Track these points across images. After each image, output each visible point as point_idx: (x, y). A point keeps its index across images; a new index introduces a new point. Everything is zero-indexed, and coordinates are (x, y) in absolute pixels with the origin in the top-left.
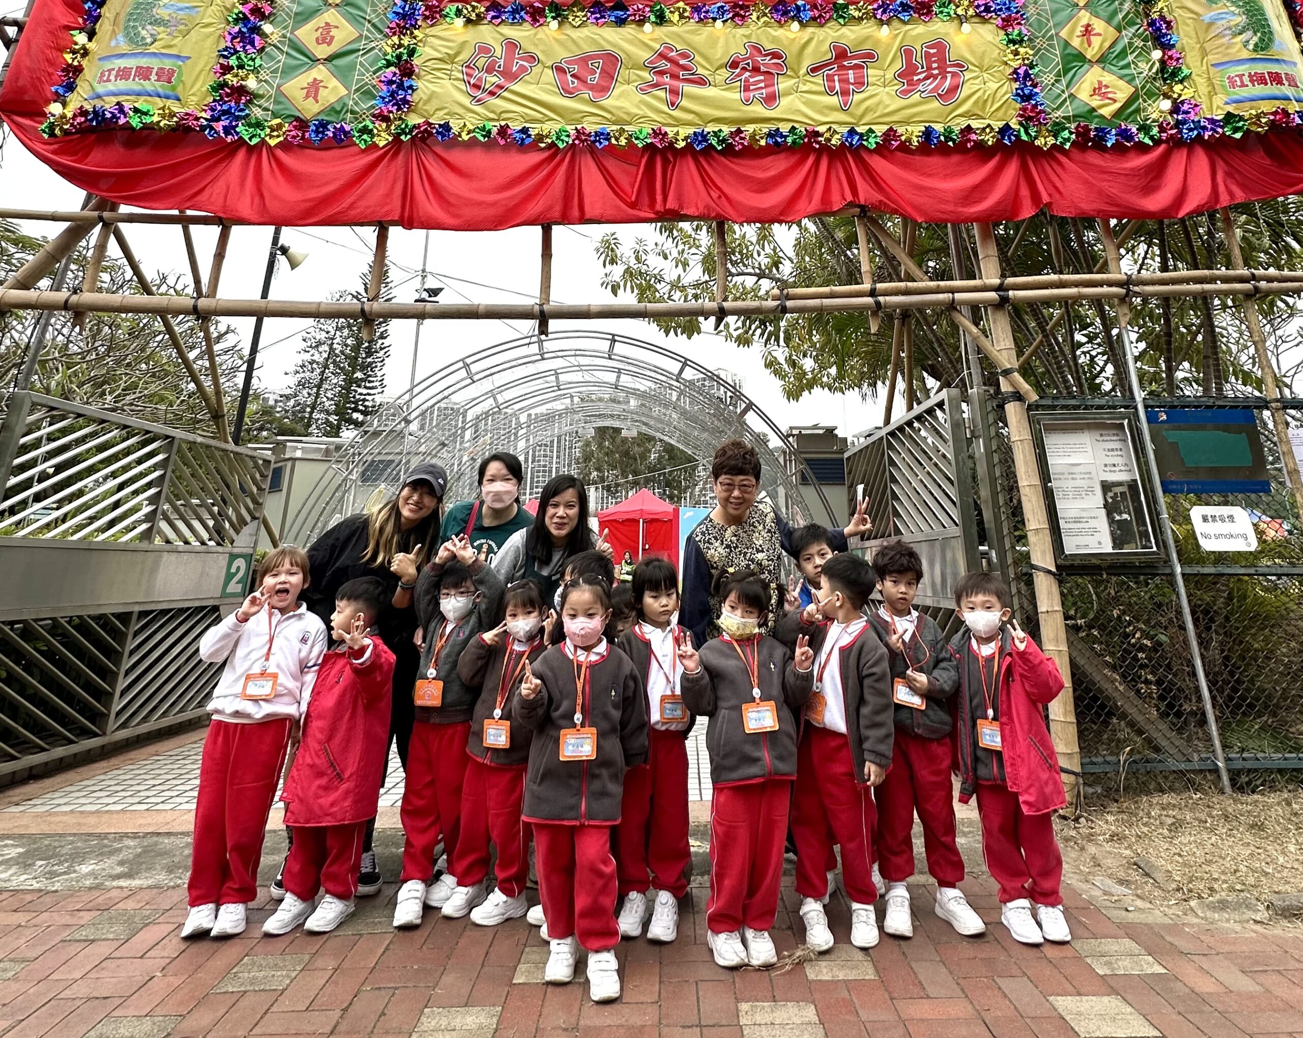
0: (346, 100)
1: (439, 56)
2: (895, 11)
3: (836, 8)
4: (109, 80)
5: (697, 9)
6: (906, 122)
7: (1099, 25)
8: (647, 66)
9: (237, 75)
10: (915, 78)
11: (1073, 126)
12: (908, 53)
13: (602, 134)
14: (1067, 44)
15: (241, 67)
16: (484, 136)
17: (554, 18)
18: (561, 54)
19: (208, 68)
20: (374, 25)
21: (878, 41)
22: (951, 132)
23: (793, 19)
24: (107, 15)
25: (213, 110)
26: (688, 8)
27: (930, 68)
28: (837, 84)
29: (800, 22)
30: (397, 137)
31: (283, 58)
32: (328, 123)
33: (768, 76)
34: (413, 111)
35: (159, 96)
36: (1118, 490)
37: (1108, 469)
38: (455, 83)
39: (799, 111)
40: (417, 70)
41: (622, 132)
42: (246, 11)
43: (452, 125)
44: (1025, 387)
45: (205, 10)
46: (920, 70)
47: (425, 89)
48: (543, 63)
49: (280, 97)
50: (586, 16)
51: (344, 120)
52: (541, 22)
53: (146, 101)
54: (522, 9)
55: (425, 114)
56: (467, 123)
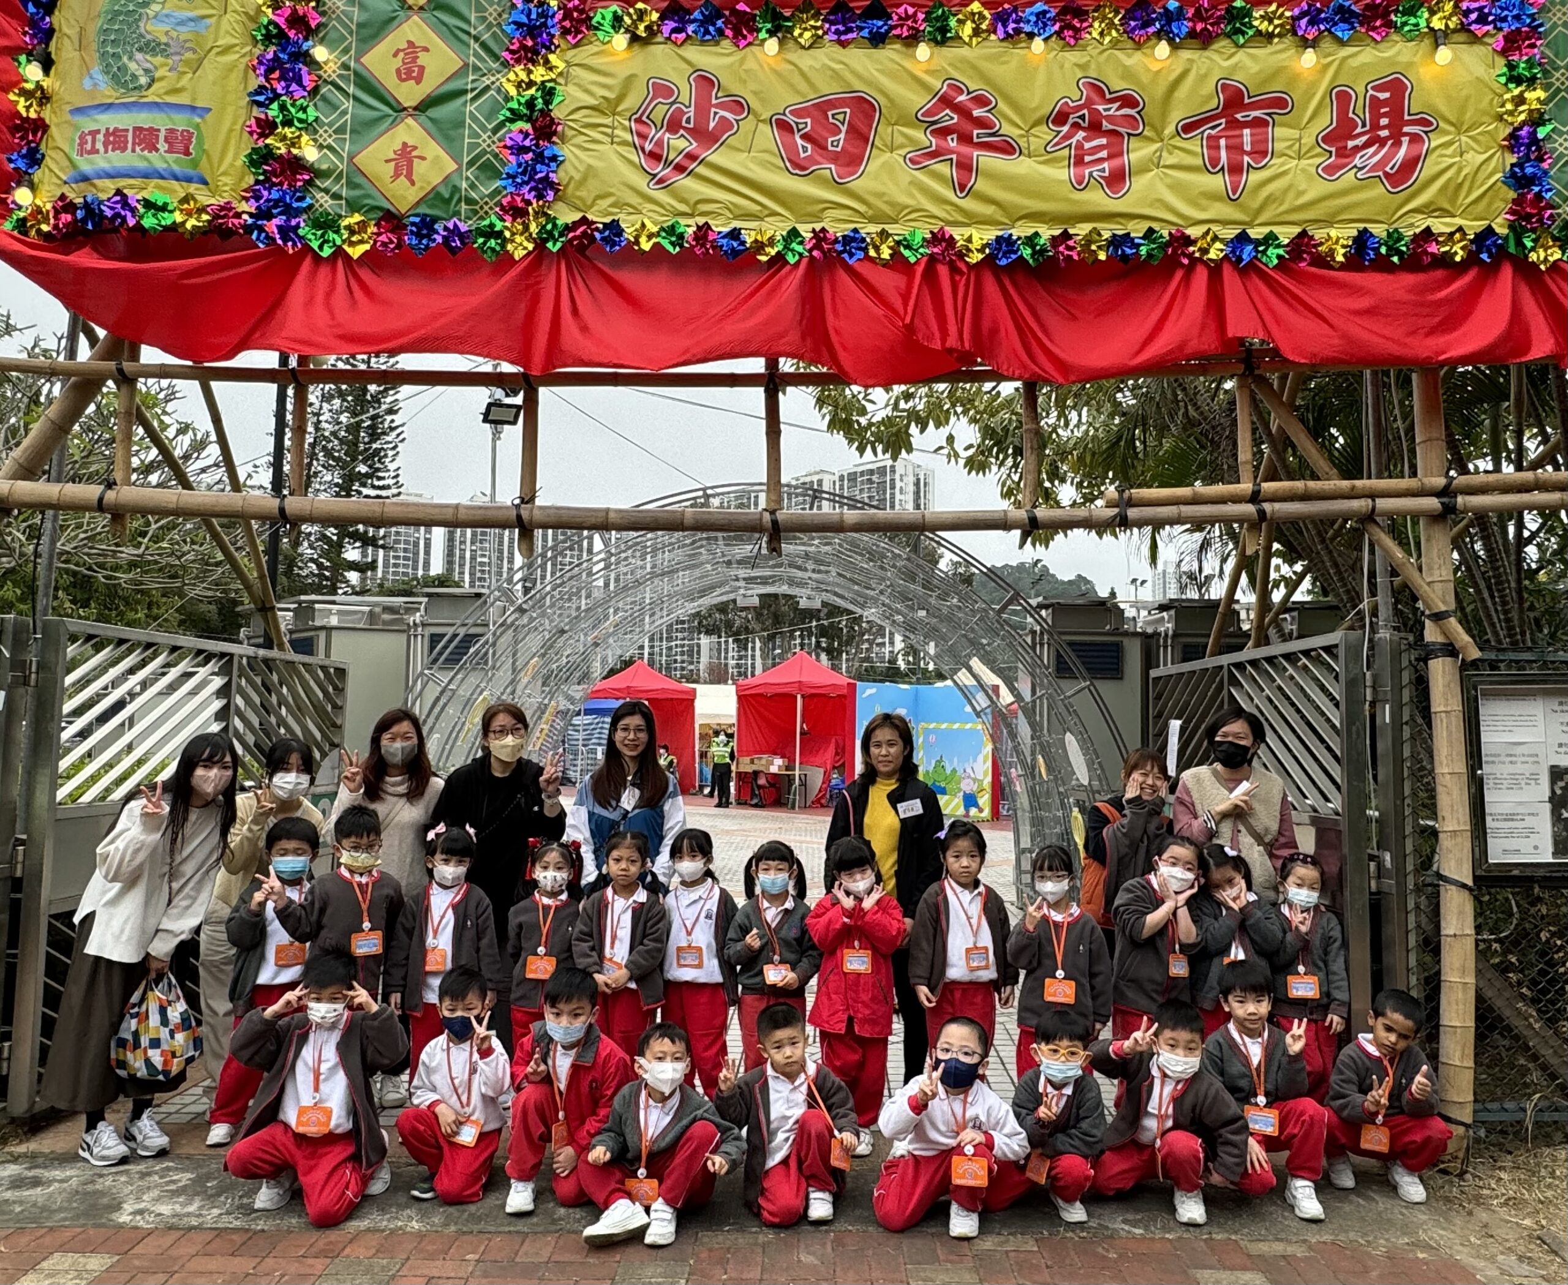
0: (456, 180)
1: (593, 102)
2: (1328, 21)
3: (1232, 15)
4: (93, 151)
5: (1001, 18)
6: (1329, 223)
8: (926, 120)
9: (284, 138)
10: (1351, 144)
12: (1343, 98)
13: (854, 239)
15: (288, 123)
16: (672, 244)
17: (772, 33)
18: (784, 100)
19: (238, 127)
20: (484, 46)
21: (1295, 78)
22: (1400, 238)
23: (1158, 35)
24: (65, 30)
25: (257, 198)
26: (988, 15)
27: (1375, 126)
28: (1223, 154)
29: (1171, 41)
30: (540, 244)
31: (348, 105)
32: (435, 220)
33: (1114, 139)
34: (561, 199)
35: (177, 178)
37: (1562, 749)
38: (619, 149)
39: (1160, 201)
40: (560, 128)
41: (884, 235)
42: (281, 21)
43: (623, 225)
44: (1463, 638)
45: (218, 23)
46: (1359, 130)
47: (577, 164)
48: (756, 115)
49: (355, 176)
50: (821, 27)
51: (457, 213)
52: (750, 38)
53: (157, 187)
54: (720, 16)
55: (581, 204)
56: (647, 222)
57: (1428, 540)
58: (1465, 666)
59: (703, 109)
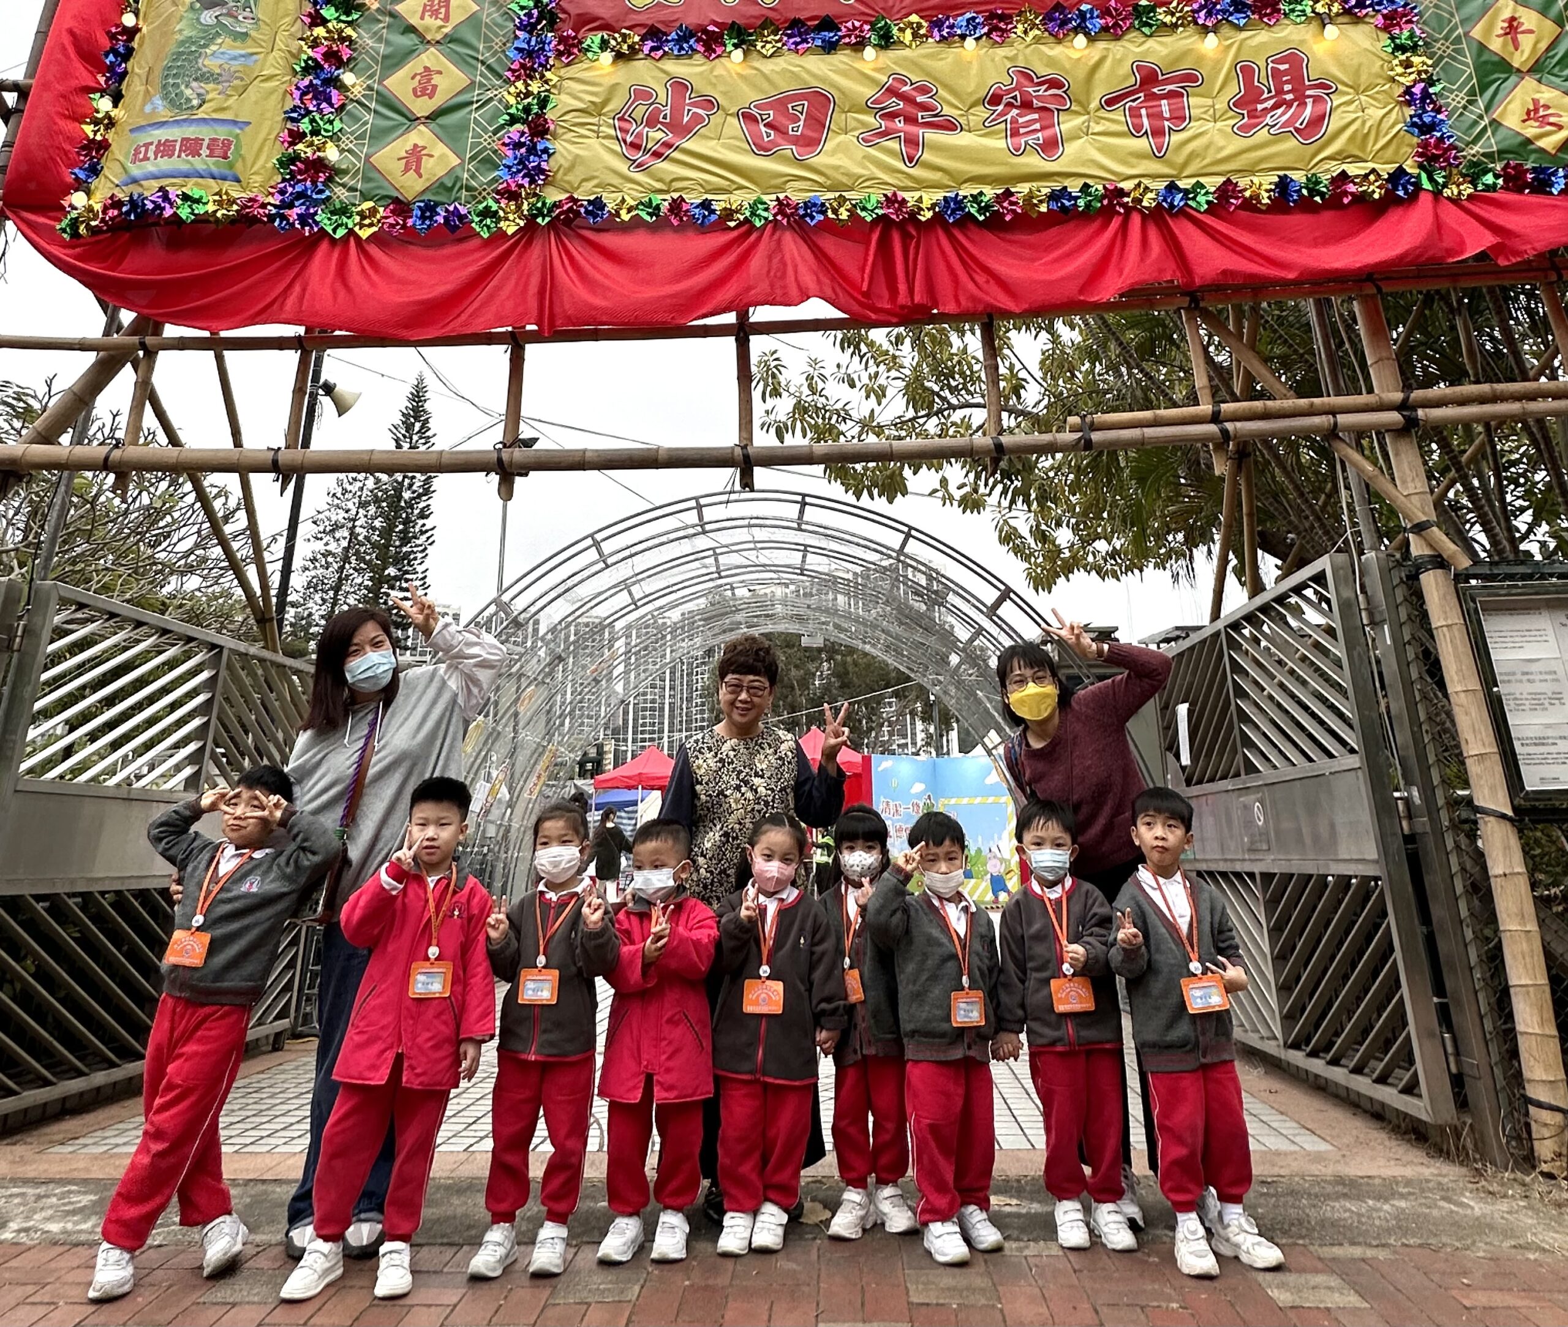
0: (459, 172)
1: (582, 106)
2: (1224, 11)
3: (1138, 12)
4: (146, 158)
5: (937, 24)
6: (1250, 171)
7: (1529, 18)
8: (875, 107)
9: (311, 144)
10: (1260, 107)
11: (1499, 167)
12: (1247, 72)
13: (815, 205)
14: (1482, 48)
15: (315, 132)
16: (651, 215)
17: (736, 46)
18: (750, 96)
19: (273, 137)
20: (489, 68)
21: (1201, 58)
22: (1318, 183)
23: (1076, 31)
24: (137, 70)
25: (282, 192)
26: (925, 24)
27: (1280, 92)
28: (1145, 120)
29: (1087, 34)
30: (531, 220)
31: (369, 118)
32: (437, 204)
33: (1044, 114)
34: (551, 184)
35: (214, 178)
38: (606, 142)
39: (1092, 161)
40: (552, 127)
41: (842, 200)
42: (319, 57)
43: (606, 201)
44: (1450, 548)
45: (265, 59)
46: (1265, 95)
47: (565, 153)
48: (725, 110)
49: (370, 171)
50: (781, 40)
51: (458, 199)
52: (719, 51)
53: (196, 184)
54: (692, 35)
55: (568, 187)
56: (626, 197)
57: (1396, 454)
59: (677, 111)
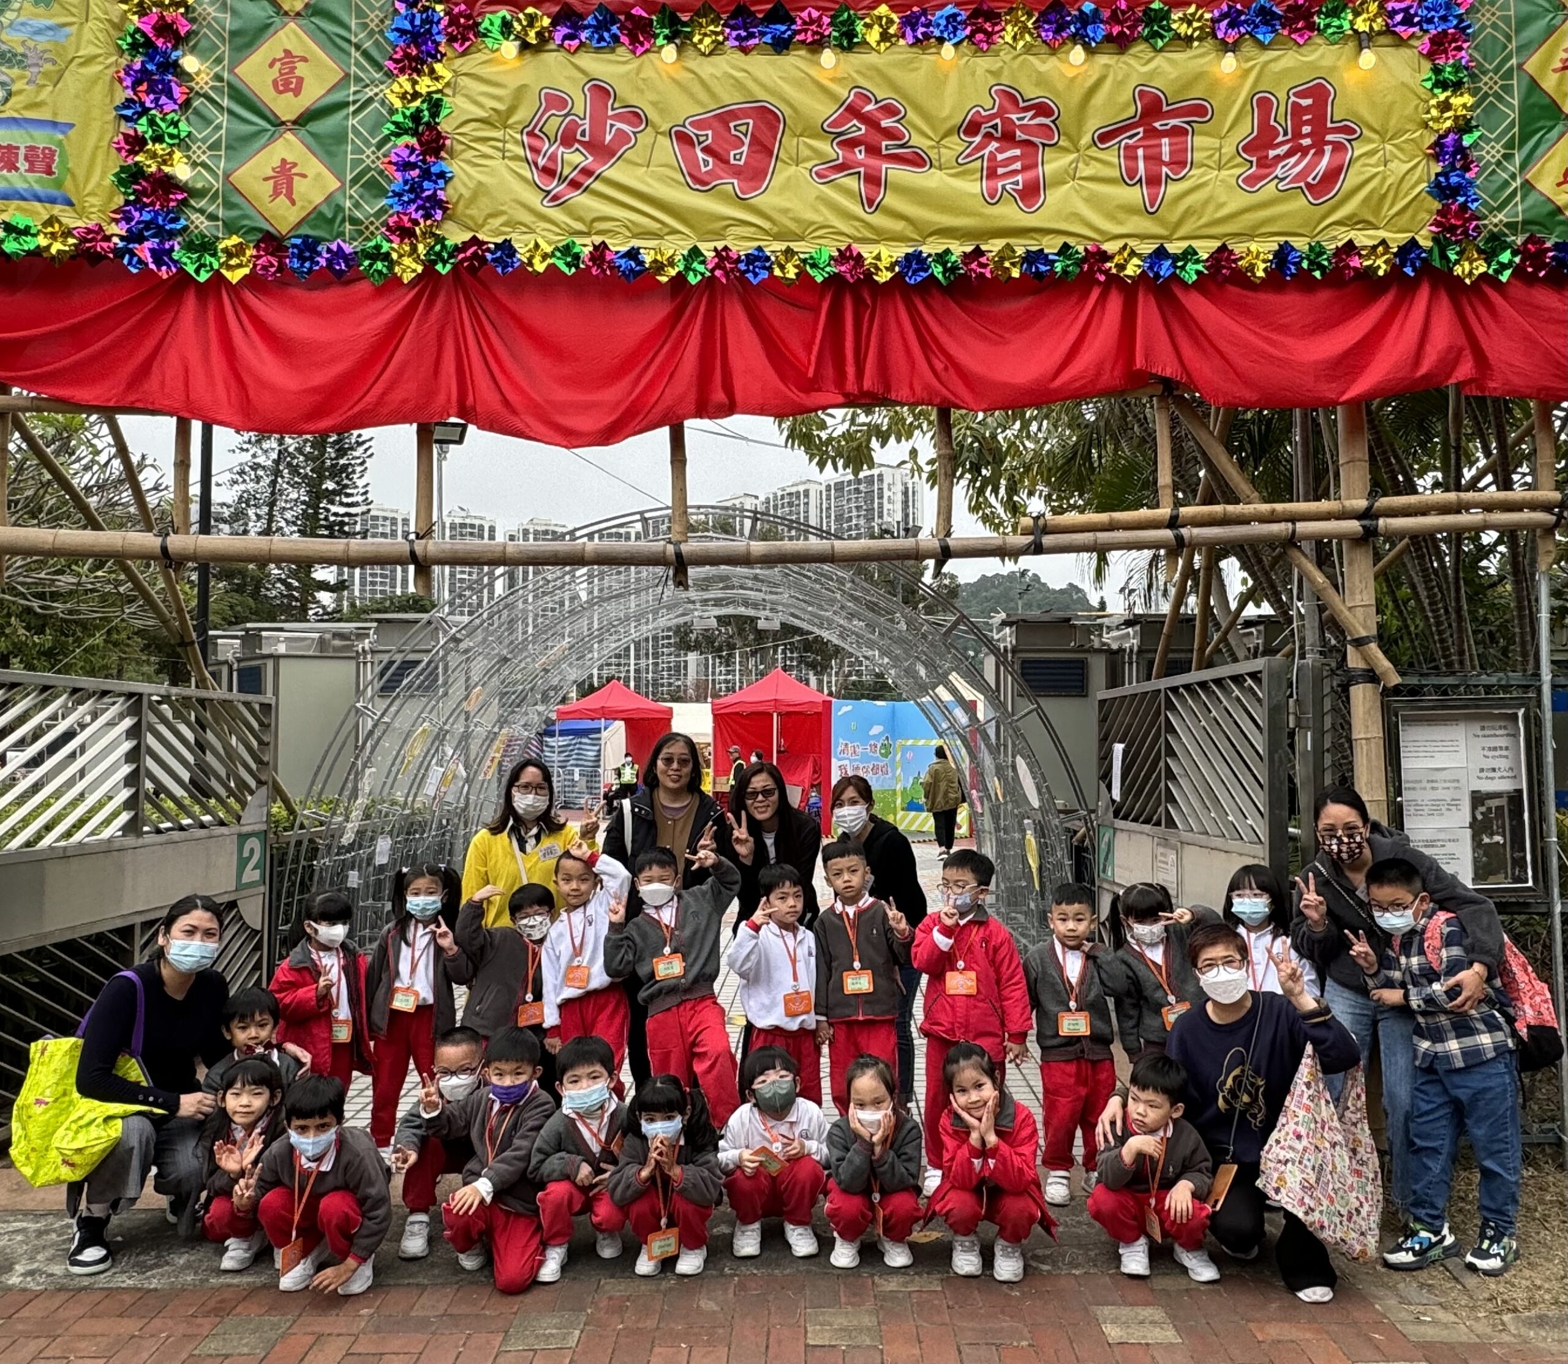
0: (339, 199)
1: (483, 114)
2: (1249, 23)
3: (1149, 17)
5: (910, 22)
6: (1249, 235)
8: (832, 132)
9: (154, 155)
10: (1272, 153)
11: (1519, 242)
12: (1264, 105)
13: (757, 258)
14: (1534, 85)
15: (158, 139)
16: (568, 265)
17: (669, 39)
18: (684, 110)
19: (105, 143)
20: (366, 54)
21: (1215, 84)
22: (1322, 252)
23: (1075, 38)
25: (128, 219)
26: (896, 18)
27: (1298, 135)
28: (1141, 165)
29: (1086, 47)
30: (429, 266)
31: (223, 119)
32: (318, 241)
33: (1030, 150)
34: (450, 218)
35: (39, 200)
36: (1494, 803)
37: (1484, 775)
38: (511, 164)
39: (1076, 215)
40: (448, 142)
41: (789, 253)
42: (147, 29)
43: (516, 245)
44: (1384, 664)
45: (80, 31)
46: (1280, 139)
47: (465, 178)
48: (654, 127)
49: (231, 197)
50: (722, 32)
51: (341, 234)
52: (647, 46)
53: (18, 209)
54: (614, 21)
55: (471, 224)
56: (540, 241)
57: (1350, 564)
58: (1386, 692)
59: (598, 122)
